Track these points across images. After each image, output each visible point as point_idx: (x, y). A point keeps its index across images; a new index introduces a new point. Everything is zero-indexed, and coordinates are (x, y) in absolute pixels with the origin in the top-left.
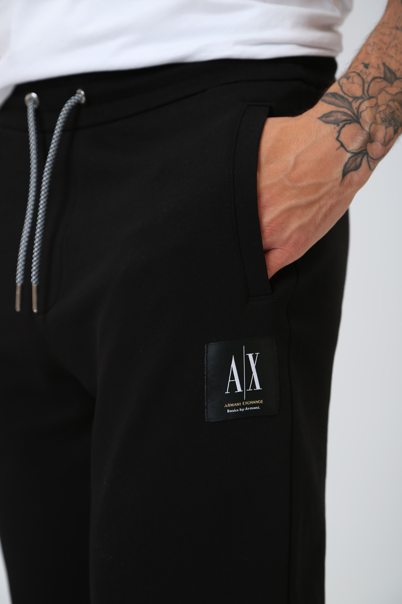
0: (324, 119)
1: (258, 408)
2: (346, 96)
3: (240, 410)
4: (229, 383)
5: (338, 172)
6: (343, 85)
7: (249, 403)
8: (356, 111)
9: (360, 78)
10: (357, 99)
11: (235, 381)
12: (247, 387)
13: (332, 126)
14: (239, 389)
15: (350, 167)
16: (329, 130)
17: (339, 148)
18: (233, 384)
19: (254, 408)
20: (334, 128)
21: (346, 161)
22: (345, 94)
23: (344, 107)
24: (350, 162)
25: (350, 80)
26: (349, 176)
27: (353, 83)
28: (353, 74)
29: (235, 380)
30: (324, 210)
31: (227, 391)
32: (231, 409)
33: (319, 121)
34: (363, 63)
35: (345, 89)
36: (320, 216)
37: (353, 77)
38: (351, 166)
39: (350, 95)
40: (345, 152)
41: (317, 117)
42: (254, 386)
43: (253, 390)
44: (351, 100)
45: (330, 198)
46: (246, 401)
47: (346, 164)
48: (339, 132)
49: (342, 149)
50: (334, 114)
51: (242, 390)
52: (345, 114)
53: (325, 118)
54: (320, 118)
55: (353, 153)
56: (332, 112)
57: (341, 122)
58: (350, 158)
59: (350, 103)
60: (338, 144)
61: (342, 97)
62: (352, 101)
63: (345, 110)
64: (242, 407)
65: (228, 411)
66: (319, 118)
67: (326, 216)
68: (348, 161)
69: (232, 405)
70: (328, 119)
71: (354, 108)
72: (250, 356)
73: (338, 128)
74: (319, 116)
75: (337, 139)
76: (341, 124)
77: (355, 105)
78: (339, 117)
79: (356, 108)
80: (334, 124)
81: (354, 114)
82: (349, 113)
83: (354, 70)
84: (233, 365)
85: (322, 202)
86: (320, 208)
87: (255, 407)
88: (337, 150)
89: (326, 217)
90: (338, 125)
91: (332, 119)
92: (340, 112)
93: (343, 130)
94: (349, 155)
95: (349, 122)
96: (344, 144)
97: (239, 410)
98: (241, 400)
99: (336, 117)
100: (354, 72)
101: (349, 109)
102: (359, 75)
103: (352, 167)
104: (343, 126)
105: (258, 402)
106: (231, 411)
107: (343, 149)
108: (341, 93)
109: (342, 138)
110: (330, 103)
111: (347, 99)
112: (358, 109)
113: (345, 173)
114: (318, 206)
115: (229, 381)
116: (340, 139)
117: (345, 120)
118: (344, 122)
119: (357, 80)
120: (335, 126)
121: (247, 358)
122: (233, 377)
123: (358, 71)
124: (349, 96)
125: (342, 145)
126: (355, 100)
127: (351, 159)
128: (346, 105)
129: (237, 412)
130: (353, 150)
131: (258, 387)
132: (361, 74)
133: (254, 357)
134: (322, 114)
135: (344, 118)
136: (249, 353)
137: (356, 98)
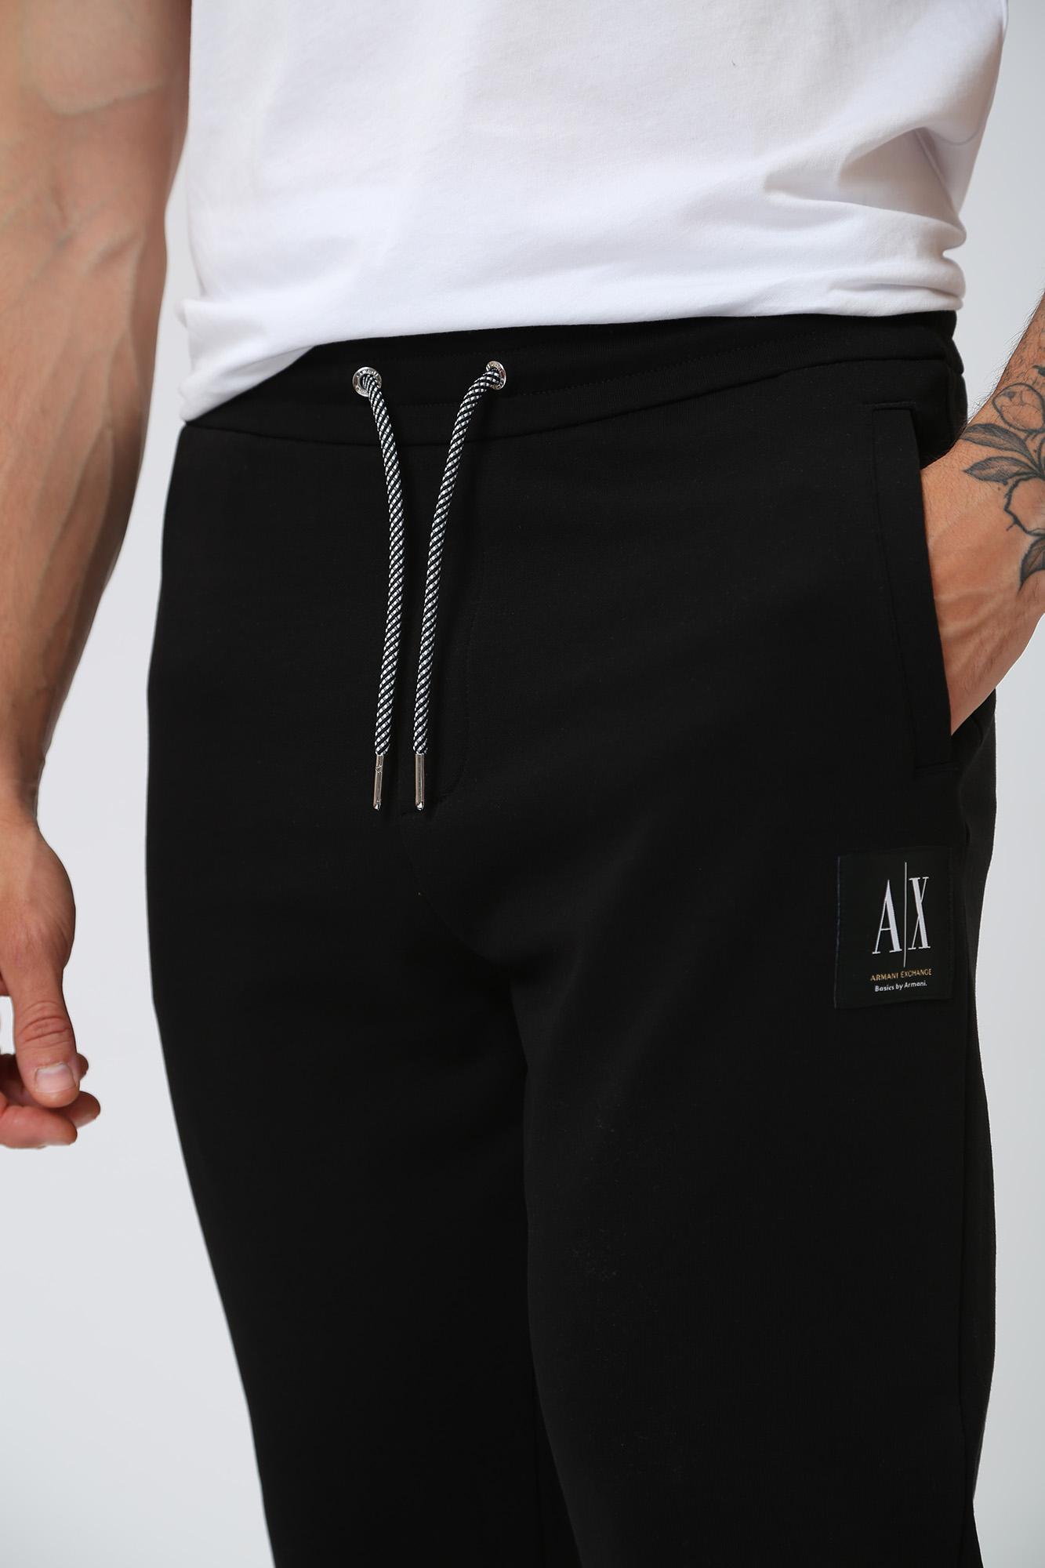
0: (976, 472)
1: (924, 984)
2: (1012, 430)
3: (897, 986)
4: (879, 934)
5: (1012, 571)
6: (1004, 408)
7: (910, 973)
8: (1035, 456)
9: (1035, 395)
10: (1034, 434)
11: (889, 931)
12: (909, 945)
13: (996, 485)
14: (897, 948)
15: (1033, 562)
16: (988, 493)
17: (1011, 526)
18: (887, 935)
19: (918, 984)
20: (999, 489)
21: (1027, 552)
22: (1010, 425)
23: (1012, 450)
24: (1034, 553)
25: (1016, 399)
26: (1032, 580)
27: (1022, 404)
28: (1022, 388)
29: (889, 927)
30: (989, 648)
31: (877, 949)
32: (882, 984)
33: (966, 475)
34: (1036, 367)
35: (1009, 417)
36: (982, 660)
37: (1022, 392)
38: (1035, 560)
39: (1021, 427)
40: (1023, 533)
41: (962, 469)
42: (919, 942)
43: (917, 948)
44: (1022, 435)
45: (999, 624)
46: (906, 969)
47: (1027, 556)
48: (1009, 496)
49: (1016, 527)
50: (994, 463)
51: (901, 948)
52: (1016, 462)
53: (977, 470)
54: (968, 472)
55: (1038, 535)
56: (990, 459)
57: (1011, 477)
58: (1033, 546)
59: (1023, 442)
60: (1009, 520)
61: (1007, 432)
62: (1026, 438)
63: (1016, 455)
64: (901, 981)
65: (877, 989)
66: (965, 471)
67: (992, 660)
68: (1030, 552)
69: (884, 977)
70: (985, 472)
71: (1031, 451)
72: (915, 881)
73: (1006, 489)
74: (966, 467)
75: (1007, 509)
76: (1011, 481)
77: (1032, 445)
78: (1006, 468)
79: (1035, 451)
80: (997, 481)
81: (1032, 461)
82: (1024, 459)
83: (1020, 380)
84: (888, 899)
85: (985, 633)
86: (982, 644)
87: (920, 982)
88: (1007, 530)
89: (992, 663)
90: (1005, 484)
91: (993, 471)
92: (1006, 458)
93: (1016, 493)
94: (1030, 539)
95: (1024, 477)
96: (1019, 518)
97: (895, 987)
98: (898, 968)
99: (999, 468)
100: (1021, 384)
101: (1022, 454)
102: (1031, 388)
103: (1036, 563)
104: (1015, 485)
105: (923, 973)
106: (881, 989)
107: (1019, 529)
108: (1001, 424)
109: (1015, 507)
110: (982, 443)
111: (1015, 435)
112: (1039, 451)
113: (1025, 575)
114: (977, 641)
115: (881, 929)
116: (1011, 508)
117: (1017, 474)
118: (1017, 478)
119: (1029, 398)
120: (1001, 485)
121: (910, 884)
122: (886, 924)
123: (1030, 383)
124: (1018, 429)
125: (1017, 521)
126: (1032, 436)
127: (1035, 548)
128: (1016, 445)
129: (892, 991)
130: (1038, 529)
131: (925, 945)
132: (1036, 387)
133: (921, 883)
134: (971, 464)
135: (1015, 469)
136: (914, 877)
137: (1032, 432)
